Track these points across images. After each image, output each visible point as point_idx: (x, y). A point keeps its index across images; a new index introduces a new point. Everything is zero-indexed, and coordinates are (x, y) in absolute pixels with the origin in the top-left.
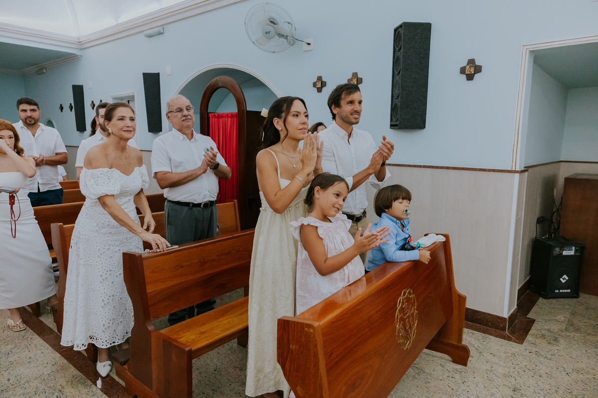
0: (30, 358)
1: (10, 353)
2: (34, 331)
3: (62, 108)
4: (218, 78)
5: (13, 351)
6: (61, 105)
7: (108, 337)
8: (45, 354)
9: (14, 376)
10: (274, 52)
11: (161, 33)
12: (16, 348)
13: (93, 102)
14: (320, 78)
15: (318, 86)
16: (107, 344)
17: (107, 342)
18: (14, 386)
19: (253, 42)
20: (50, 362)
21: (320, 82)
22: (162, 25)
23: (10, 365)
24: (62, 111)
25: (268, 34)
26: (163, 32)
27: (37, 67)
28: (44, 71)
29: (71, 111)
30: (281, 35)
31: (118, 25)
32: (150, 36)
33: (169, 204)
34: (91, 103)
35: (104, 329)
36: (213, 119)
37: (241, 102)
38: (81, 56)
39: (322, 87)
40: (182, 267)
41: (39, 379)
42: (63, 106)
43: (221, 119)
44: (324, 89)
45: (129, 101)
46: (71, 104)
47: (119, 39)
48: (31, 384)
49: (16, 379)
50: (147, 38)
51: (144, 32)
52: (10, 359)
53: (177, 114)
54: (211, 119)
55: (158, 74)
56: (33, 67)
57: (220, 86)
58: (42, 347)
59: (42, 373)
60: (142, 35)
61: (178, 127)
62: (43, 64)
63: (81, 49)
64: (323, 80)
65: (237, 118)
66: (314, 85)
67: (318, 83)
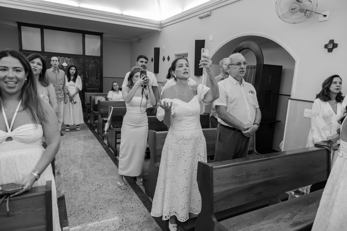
0: (132, 208)
1: (123, 201)
2: (133, 189)
4: (245, 43)
5: (124, 200)
7: (184, 214)
8: (140, 207)
9: (125, 218)
10: (295, 23)
11: (208, 16)
12: (125, 199)
13: (164, 57)
14: (332, 41)
15: (329, 48)
16: (184, 219)
17: (184, 218)
18: (125, 226)
19: (280, 17)
20: (142, 214)
21: (332, 44)
22: (211, 10)
23: (123, 210)
25: (294, 10)
26: (210, 14)
27: (138, 38)
28: (141, 40)
29: (152, 62)
30: (301, 10)
31: (183, 13)
32: (201, 18)
33: (221, 127)
34: (163, 57)
35: (181, 209)
37: (259, 58)
38: (161, 31)
39: (333, 48)
40: (236, 177)
41: (138, 224)
44: (334, 50)
46: (152, 58)
47: (183, 20)
48: (134, 227)
49: (126, 221)
50: (200, 19)
51: (199, 16)
52: (123, 206)
53: (237, 66)
55: (204, 41)
56: (136, 38)
57: (245, 47)
58: (138, 202)
59: (139, 221)
60: (197, 17)
61: (235, 76)
62: (141, 37)
63: (161, 28)
64: (335, 42)
65: (255, 69)
66: (326, 46)
67: (329, 45)
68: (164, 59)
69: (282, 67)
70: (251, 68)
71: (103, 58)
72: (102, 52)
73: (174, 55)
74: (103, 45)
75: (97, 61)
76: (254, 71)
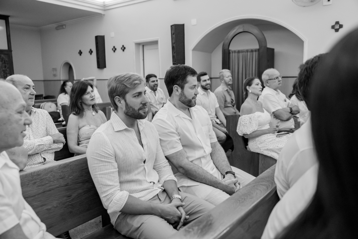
3: (80, 53)
6: (80, 51)
10: (304, 6)
13: (114, 47)
14: (337, 23)
15: (336, 28)
21: (338, 25)
24: (80, 55)
27: (58, 24)
28: (64, 27)
29: (91, 54)
36: (233, 54)
37: (262, 42)
38: (104, 15)
39: (339, 28)
42: (82, 51)
43: (241, 54)
44: (340, 30)
45: (143, 46)
46: (91, 50)
54: (231, 54)
55: (183, 25)
56: (55, 24)
62: (63, 22)
63: (105, 10)
64: (341, 23)
65: (257, 53)
66: (333, 27)
67: (336, 26)
68: (114, 49)
69: (273, 50)
70: (251, 52)
71: (12, 52)
72: (10, 43)
73: (134, 44)
74: (10, 33)
75: (4, 57)
76: (255, 55)
